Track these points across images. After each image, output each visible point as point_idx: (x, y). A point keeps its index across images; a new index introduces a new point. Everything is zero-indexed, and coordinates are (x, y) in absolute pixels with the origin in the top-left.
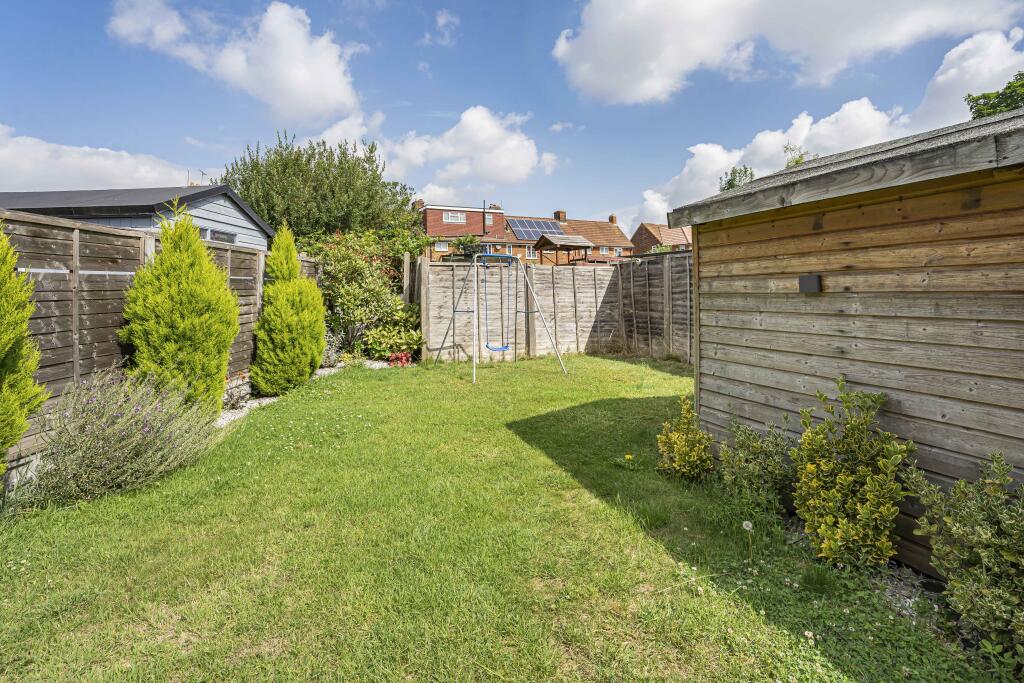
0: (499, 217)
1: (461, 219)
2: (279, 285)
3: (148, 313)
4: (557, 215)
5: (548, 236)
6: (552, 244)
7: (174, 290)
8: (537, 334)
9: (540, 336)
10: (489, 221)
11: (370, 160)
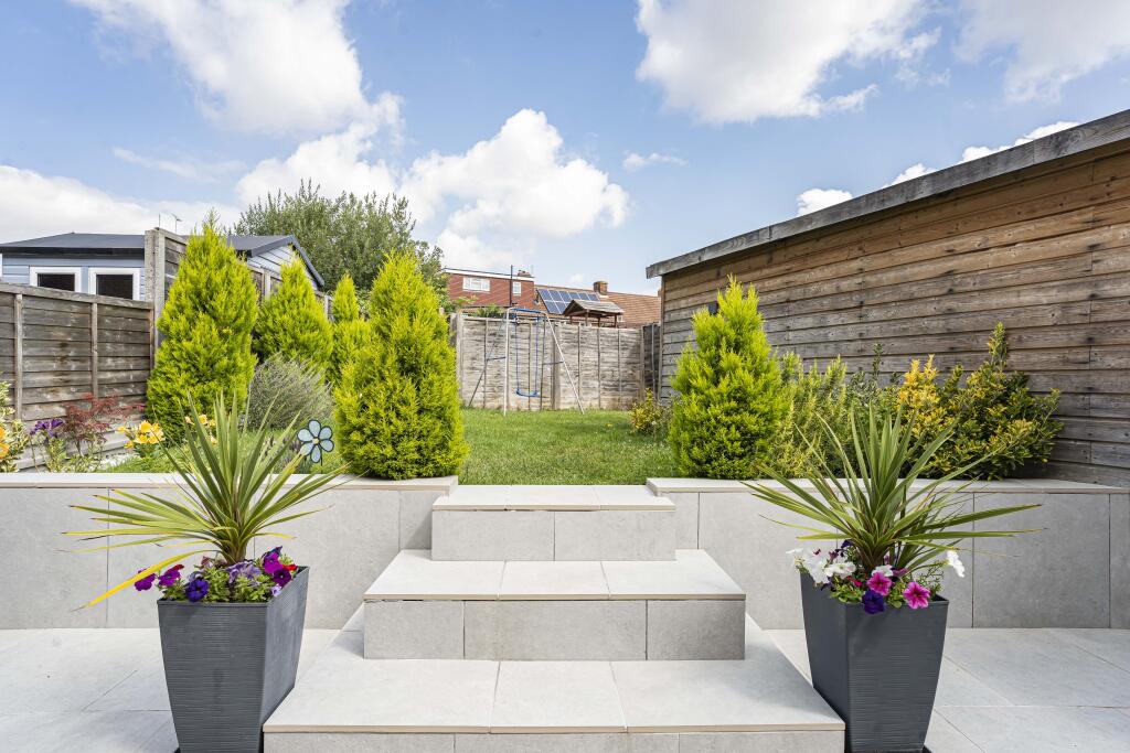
0: (528, 285)
1: (484, 286)
2: (342, 324)
3: (278, 328)
4: (598, 286)
5: (577, 301)
6: (581, 309)
7: (295, 312)
8: (562, 388)
9: (564, 391)
10: (517, 289)
11: (399, 216)
